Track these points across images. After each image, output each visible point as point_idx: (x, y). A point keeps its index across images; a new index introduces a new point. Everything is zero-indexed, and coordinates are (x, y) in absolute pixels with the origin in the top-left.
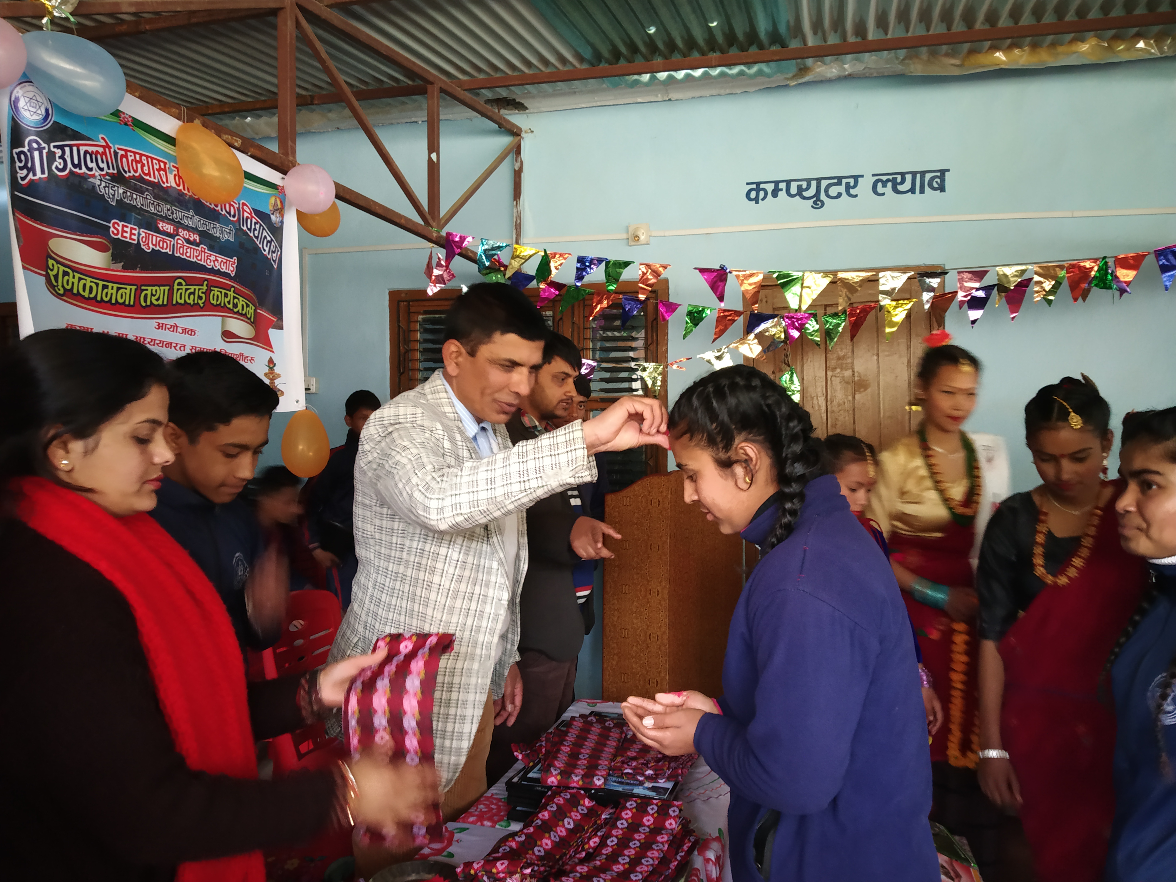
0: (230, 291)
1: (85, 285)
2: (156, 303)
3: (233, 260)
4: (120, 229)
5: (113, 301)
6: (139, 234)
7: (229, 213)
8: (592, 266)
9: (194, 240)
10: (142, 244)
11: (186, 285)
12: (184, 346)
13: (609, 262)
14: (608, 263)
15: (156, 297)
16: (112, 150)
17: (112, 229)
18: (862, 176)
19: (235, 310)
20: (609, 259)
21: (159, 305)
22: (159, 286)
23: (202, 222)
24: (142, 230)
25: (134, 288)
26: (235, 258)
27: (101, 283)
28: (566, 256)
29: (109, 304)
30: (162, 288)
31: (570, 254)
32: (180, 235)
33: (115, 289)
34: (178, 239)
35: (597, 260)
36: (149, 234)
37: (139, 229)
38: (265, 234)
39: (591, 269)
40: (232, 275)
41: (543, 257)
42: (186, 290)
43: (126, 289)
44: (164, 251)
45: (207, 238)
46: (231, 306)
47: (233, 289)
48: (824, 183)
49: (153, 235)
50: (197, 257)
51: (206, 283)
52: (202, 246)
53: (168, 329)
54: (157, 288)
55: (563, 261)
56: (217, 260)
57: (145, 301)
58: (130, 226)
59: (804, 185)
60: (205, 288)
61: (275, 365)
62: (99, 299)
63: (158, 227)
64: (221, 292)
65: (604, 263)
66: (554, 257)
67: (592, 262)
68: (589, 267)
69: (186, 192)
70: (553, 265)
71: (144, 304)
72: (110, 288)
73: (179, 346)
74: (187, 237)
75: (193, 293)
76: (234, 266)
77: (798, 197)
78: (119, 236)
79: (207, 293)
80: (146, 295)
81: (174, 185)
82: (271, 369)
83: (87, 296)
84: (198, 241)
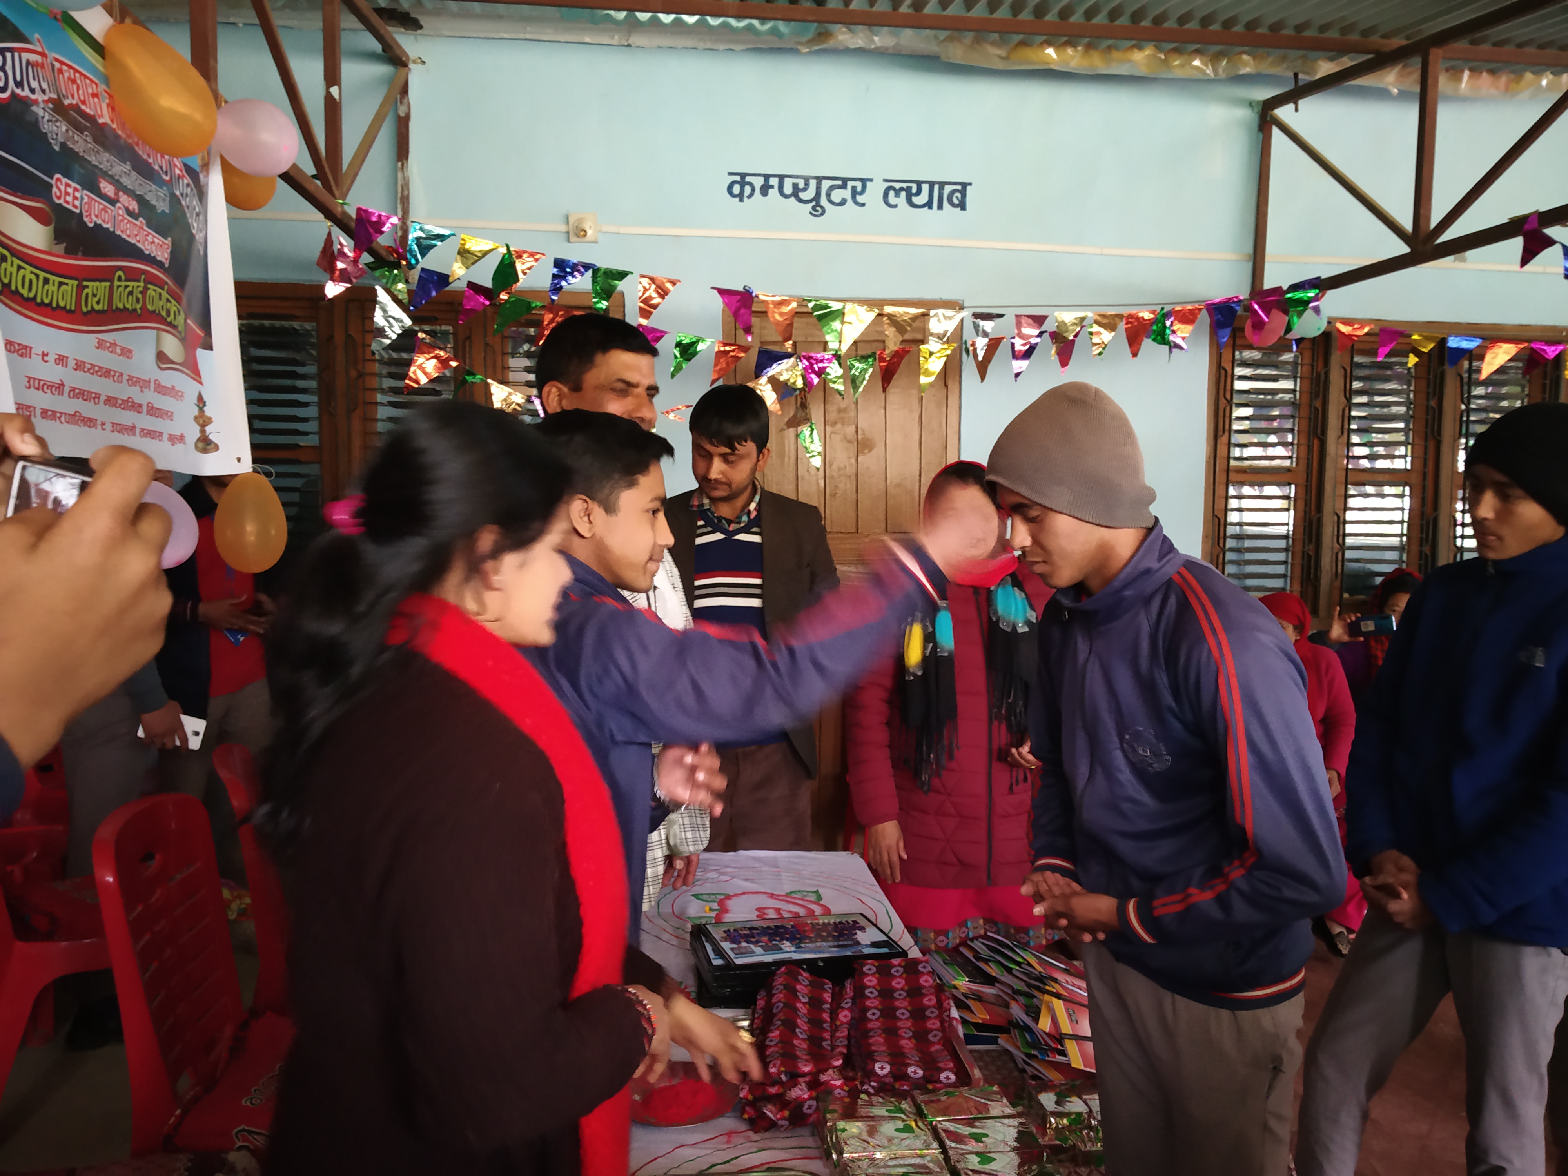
0: (163, 289)
1: (24, 277)
2: (97, 307)
3: (166, 242)
4: (62, 188)
5: (54, 305)
6: (82, 199)
7: (161, 168)
8: (576, 273)
9: (134, 209)
10: (85, 214)
11: (126, 280)
12: (122, 375)
13: (598, 269)
14: (596, 271)
15: (96, 299)
16: (49, 61)
17: (55, 189)
18: (871, 180)
19: (169, 320)
20: (598, 265)
21: (99, 311)
22: (100, 281)
23: (139, 182)
24: (85, 192)
25: (76, 283)
26: (169, 239)
27: (42, 275)
28: (537, 257)
29: (49, 308)
30: (103, 284)
31: (543, 254)
32: (118, 201)
33: (56, 284)
34: (119, 208)
35: (583, 267)
36: (93, 199)
37: (83, 189)
38: (194, 203)
39: (574, 276)
40: (167, 265)
41: (504, 255)
42: (126, 287)
43: (67, 284)
44: (105, 226)
45: (145, 208)
46: (164, 313)
47: (166, 287)
48: (826, 184)
49: (96, 201)
50: (136, 235)
51: (143, 277)
52: (141, 219)
53: (109, 347)
54: (97, 284)
55: (534, 263)
56: (153, 242)
57: (87, 306)
58: (74, 185)
59: (801, 185)
60: (142, 284)
61: (204, 405)
62: (39, 300)
63: (99, 188)
64: (155, 290)
65: (590, 271)
66: (520, 256)
67: (575, 268)
68: (571, 274)
69: (119, 132)
70: (519, 266)
71: (84, 310)
72: (51, 282)
73: (117, 374)
74: (126, 205)
75: (131, 293)
76: (169, 251)
77: (793, 199)
78: (61, 201)
79: (144, 293)
80: (87, 294)
81: (109, 122)
82: (201, 410)
83: (26, 296)
84: (137, 211)
